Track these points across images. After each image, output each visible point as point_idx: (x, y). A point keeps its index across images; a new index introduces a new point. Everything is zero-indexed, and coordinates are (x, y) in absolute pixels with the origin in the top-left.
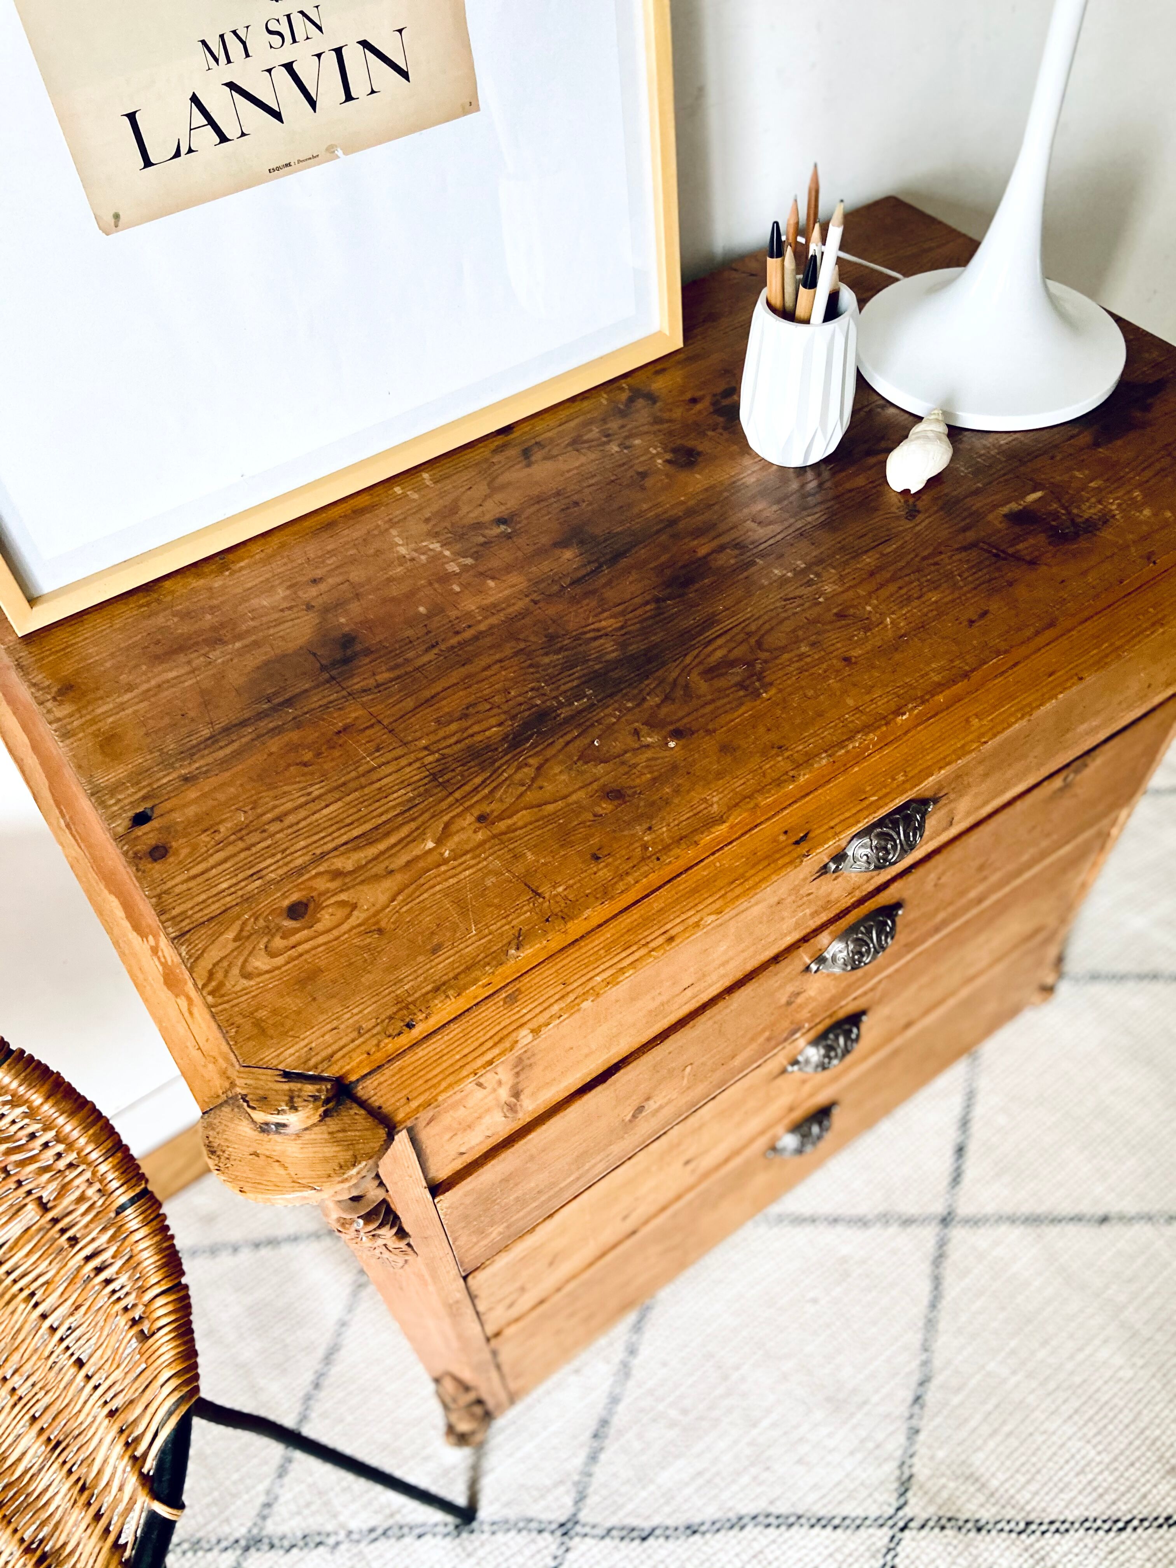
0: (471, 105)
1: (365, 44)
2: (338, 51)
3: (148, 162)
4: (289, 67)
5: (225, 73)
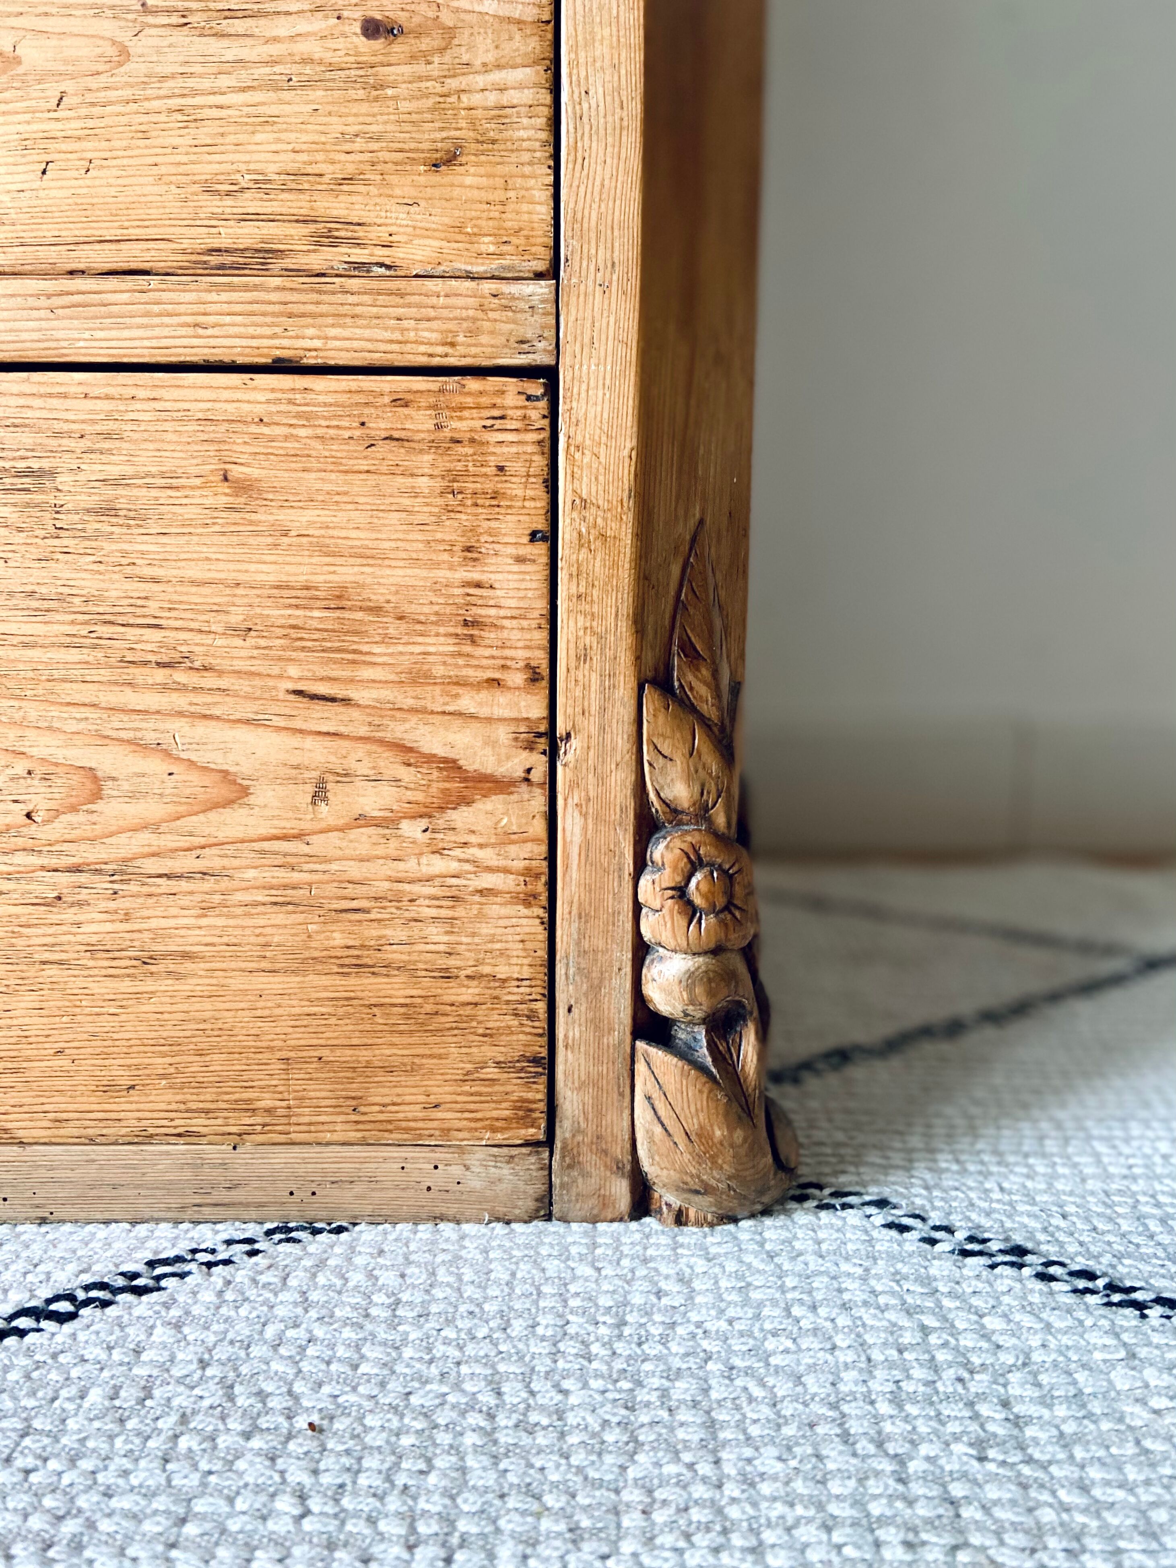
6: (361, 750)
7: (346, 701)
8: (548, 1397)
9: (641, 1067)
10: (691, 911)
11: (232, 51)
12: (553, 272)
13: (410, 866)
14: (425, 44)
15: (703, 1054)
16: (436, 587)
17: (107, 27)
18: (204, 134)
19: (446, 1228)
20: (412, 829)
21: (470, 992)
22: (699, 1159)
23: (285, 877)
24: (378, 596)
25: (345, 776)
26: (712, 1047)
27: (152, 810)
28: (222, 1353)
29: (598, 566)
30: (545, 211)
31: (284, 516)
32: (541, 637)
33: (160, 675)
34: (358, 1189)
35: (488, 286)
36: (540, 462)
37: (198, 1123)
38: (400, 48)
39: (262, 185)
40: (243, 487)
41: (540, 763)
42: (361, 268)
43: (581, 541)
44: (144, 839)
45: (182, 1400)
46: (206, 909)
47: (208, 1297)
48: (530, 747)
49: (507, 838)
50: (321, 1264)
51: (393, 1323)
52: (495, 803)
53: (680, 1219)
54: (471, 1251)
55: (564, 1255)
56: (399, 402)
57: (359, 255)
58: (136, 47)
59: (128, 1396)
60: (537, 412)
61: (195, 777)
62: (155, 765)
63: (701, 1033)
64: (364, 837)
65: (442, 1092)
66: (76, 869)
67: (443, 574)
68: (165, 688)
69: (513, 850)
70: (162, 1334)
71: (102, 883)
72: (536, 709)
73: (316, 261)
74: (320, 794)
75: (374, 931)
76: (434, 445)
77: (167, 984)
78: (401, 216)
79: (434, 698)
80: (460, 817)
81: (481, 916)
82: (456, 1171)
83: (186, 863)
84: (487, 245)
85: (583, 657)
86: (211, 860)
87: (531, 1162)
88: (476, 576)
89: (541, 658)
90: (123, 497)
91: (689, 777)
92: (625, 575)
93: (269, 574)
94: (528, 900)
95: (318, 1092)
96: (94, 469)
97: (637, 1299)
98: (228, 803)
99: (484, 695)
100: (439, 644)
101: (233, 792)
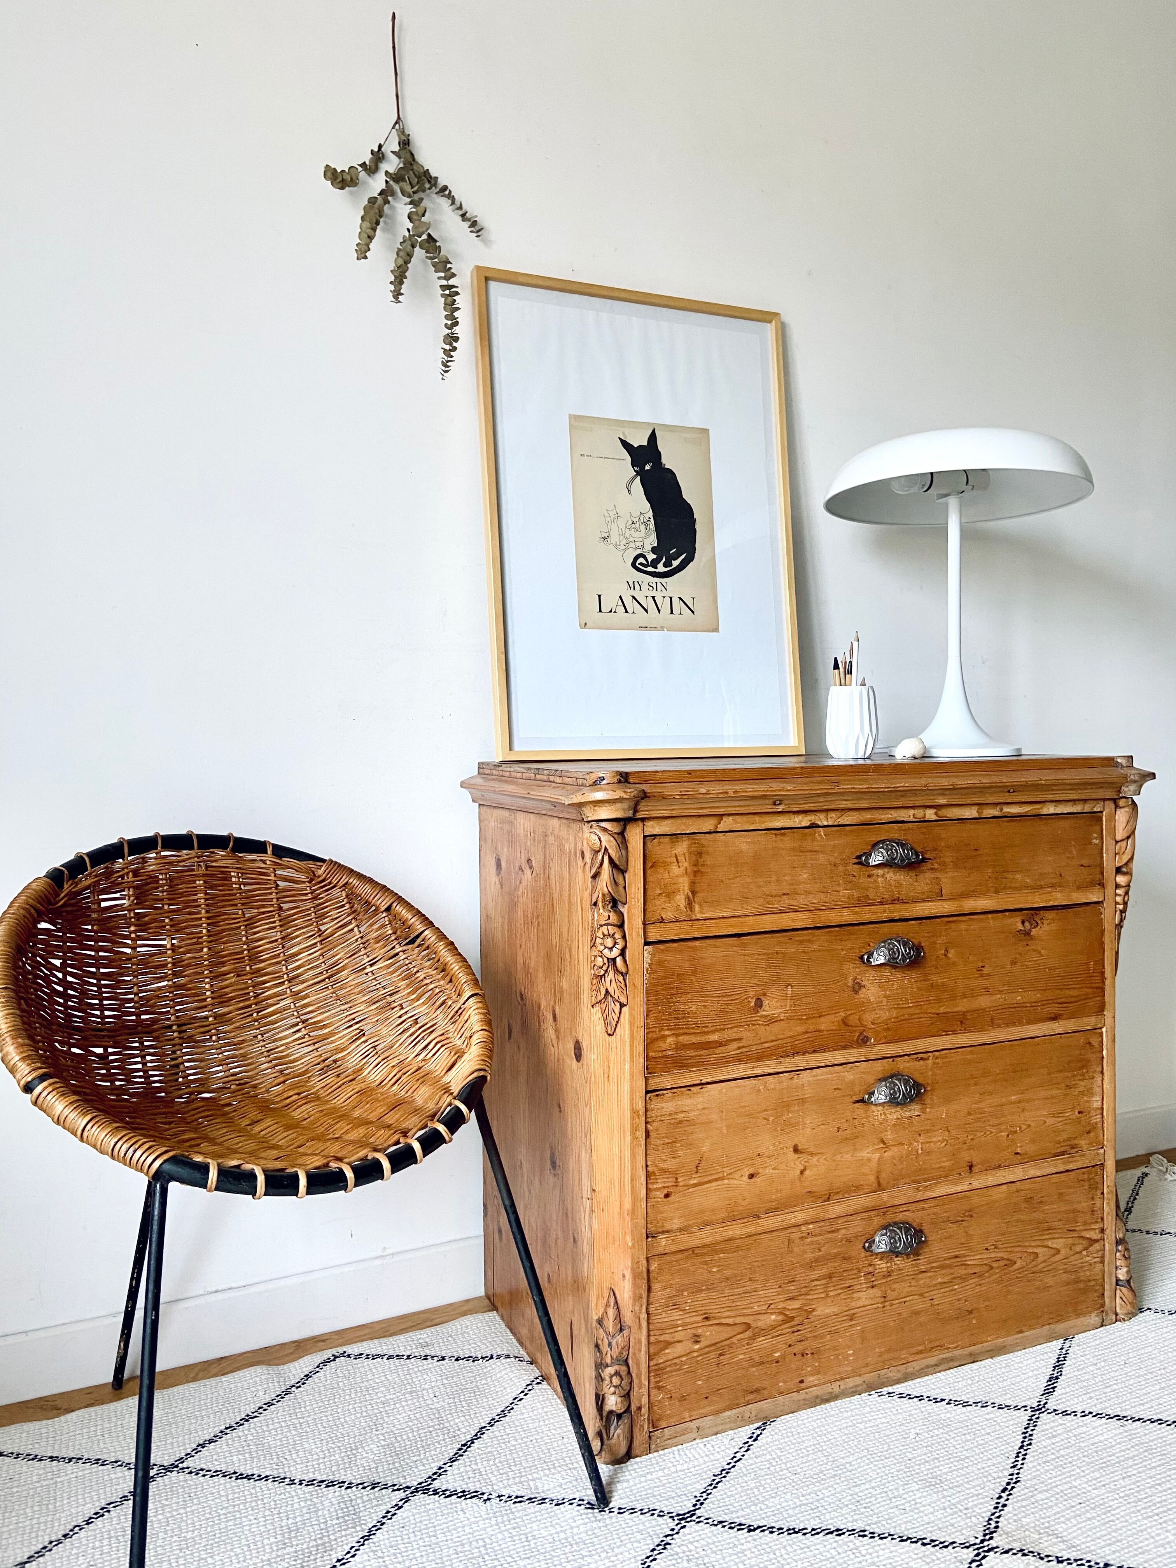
0: (716, 630)
1: (680, 598)
2: (671, 598)
3: (600, 611)
4: (653, 598)
5: (632, 593)
6: (1077, 1239)
7: (1075, 1230)
9: (1118, 1291)
11: (1061, 1119)
12: (1104, 1147)
16: (1088, 1206)
18: (1056, 1134)
20: (1084, 1253)
21: (1093, 1283)
23: (1066, 1266)
24: (1080, 1209)
25: (1074, 1245)
27: (1044, 1259)
29: (1111, 1196)
31: (1066, 1198)
33: (1048, 1232)
34: (1075, 1328)
37: (1050, 1321)
38: (1083, 1115)
39: (1064, 1140)
40: (1060, 1194)
41: (1102, 1235)
43: (1108, 1193)
44: (1044, 1265)
46: (1053, 1276)
48: (1101, 1232)
49: (1098, 1251)
50: (1081, 1343)
53: (1125, 1320)
60: (1102, 1172)
61: (1052, 1251)
62: (1045, 1249)
64: (1077, 1256)
65: (1089, 1304)
67: (1089, 1203)
68: (1048, 1234)
70: (1079, 1365)
72: (1102, 1225)
75: (1078, 1275)
79: (1088, 1227)
80: (1091, 1248)
82: (1090, 1320)
83: (1048, 1268)
85: (1108, 1214)
86: (1054, 1266)
87: (1100, 1315)
88: (1093, 1202)
89: (1103, 1216)
90: (1043, 1200)
93: (1064, 1209)
95: (1071, 1309)
96: (1039, 1195)
98: (1057, 1254)
99: (1095, 1224)
100: (1088, 1217)
101: (1058, 1251)
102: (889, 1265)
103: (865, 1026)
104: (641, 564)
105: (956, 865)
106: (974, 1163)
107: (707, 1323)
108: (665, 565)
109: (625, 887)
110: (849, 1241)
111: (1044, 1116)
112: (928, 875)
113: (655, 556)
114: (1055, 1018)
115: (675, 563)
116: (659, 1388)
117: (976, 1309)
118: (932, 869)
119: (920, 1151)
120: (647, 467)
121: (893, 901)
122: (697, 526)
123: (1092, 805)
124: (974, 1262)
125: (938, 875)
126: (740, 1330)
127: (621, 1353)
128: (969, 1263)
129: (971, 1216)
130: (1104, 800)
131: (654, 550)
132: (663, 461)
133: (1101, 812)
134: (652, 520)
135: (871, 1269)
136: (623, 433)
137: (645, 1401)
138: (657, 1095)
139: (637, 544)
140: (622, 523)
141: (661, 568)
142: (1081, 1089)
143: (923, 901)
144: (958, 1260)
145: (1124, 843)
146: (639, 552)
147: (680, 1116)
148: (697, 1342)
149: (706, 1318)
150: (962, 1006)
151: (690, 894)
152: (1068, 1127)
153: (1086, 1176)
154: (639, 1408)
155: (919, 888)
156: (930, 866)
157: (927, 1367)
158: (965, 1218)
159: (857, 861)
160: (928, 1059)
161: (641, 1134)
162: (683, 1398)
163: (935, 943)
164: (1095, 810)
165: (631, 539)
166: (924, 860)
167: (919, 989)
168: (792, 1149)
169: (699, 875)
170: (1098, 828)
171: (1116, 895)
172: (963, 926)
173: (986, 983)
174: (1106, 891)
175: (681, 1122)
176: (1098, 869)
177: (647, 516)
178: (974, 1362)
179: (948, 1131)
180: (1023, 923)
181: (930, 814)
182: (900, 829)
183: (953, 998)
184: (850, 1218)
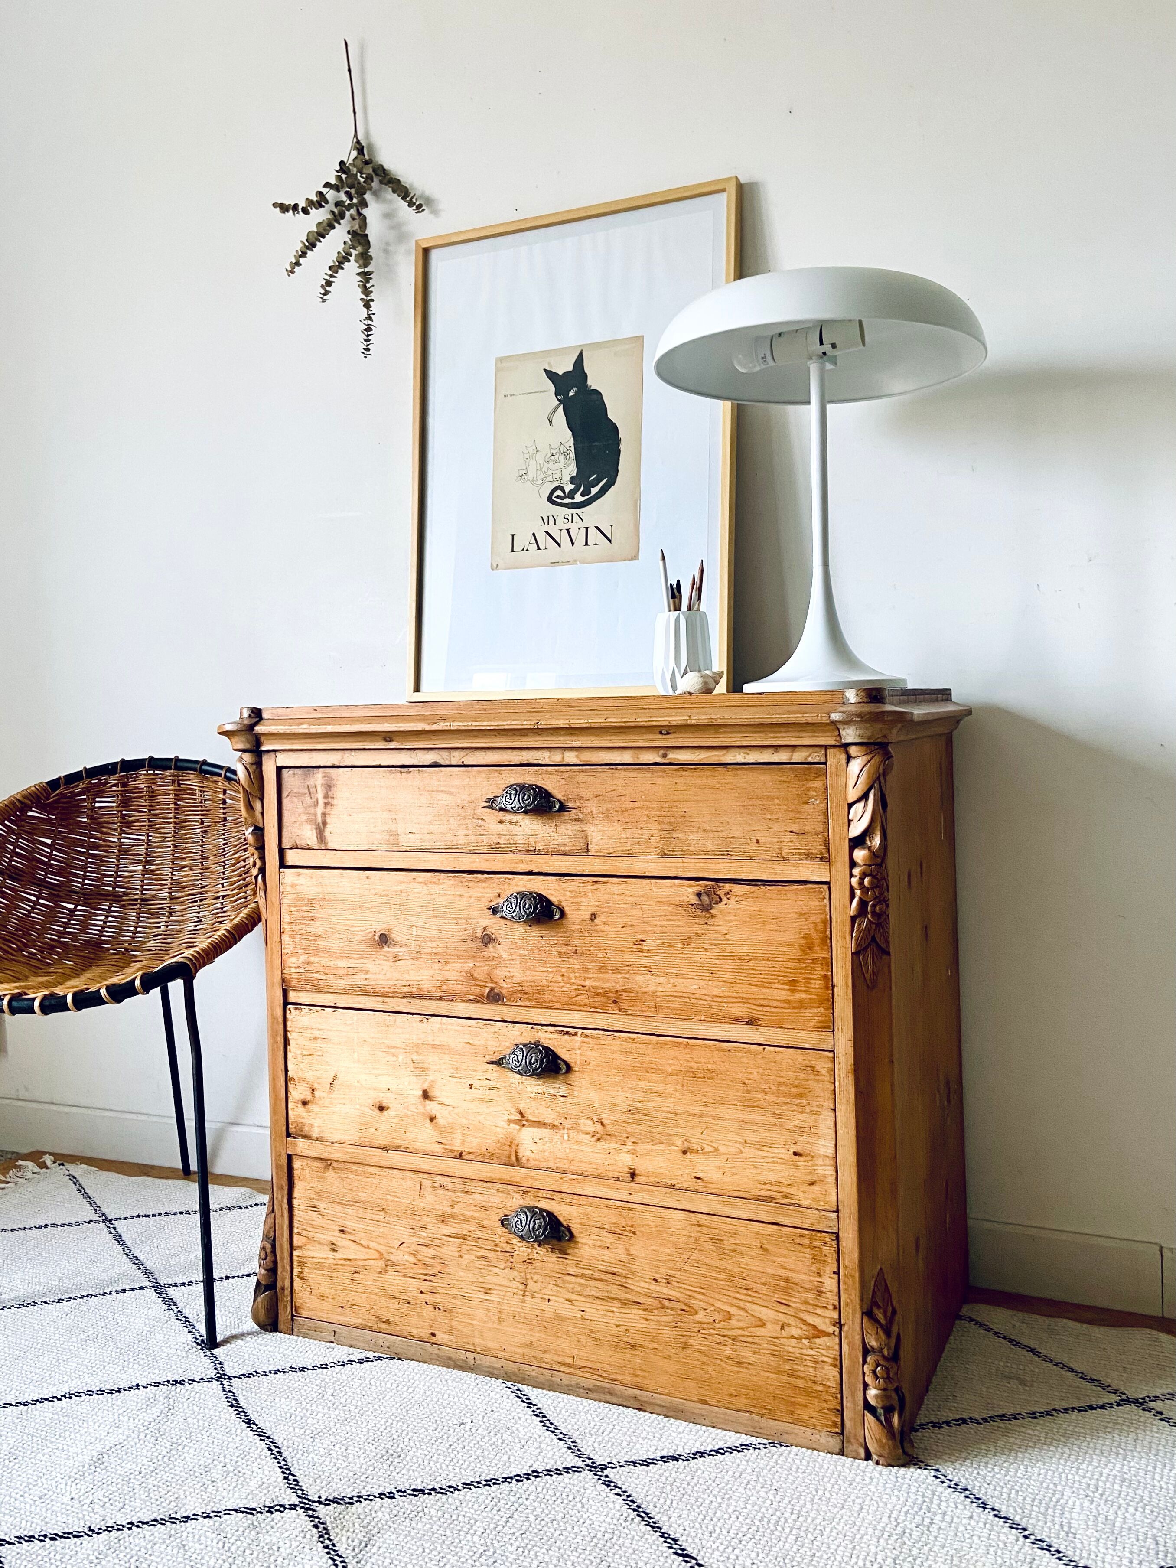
0: (635, 557)
1: (597, 528)
2: (587, 529)
3: (513, 551)
4: (568, 530)
5: (546, 528)
6: (792, 1319)
8: (827, 1495)
9: (866, 1419)
10: (877, 1377)
11: (765, 1154)
12: (837, 1211)
13: (804, 1351)
14: (808, 1158)
15: (883, 1418)
16: (811, 1281)
17: (738, 1145)
18: (759, 1171)
19: (815, 1452)
20: (805, 1341)
21: (820, 1388)
22: (880, 1447)
23: (773, 1347)
24: (797, 1281)
25: (789, 1325)
26: (885, 1416)
27: (741, 1324)
28: (757, 1470)
29: (850, 1282)
30: (835, 1198)
31: (775, 1259)
32: (837, 1298)
33: (745, 1291)
34: (793, 1436)
35: (823, 1213)
36: (835, 1255)
37: (752, 1409)
38: (801, 1159)
39: (771, 1184)
40: (766, 1250)
41: (837, 1330)
42: (792, 1204)
43: (846, 1275)
44: (739, 1332)
45: (749, 1478)
46: (755, 1353)
47: (754, 1456)
48: (834, 1325)
49: (828, 1348)
50: (782, 1454)
51: (797, 1472)
52: (826, 1339)
53: (877, 1463)
54: (820, 1460)
55: (844, 1466)
56: (801, 1236)
57: (792, 1201)
58: (743, 1150)
59: (737, 1474)
60: (834, 1243)
61: (753, 1319)
62: (742, 1313)
63: (882, 1411)
64: (793, 1342)
65: (814, 1414)
66: (724, 1336)
67: (812, 1278)
68: (746, 1295)
69: (831, 1352)
70: (744, 1462)
71: (730, 1341)
72: (835, 1315)
73: (783, 1201)
74: (782, 1328)
75: (795, 1367)
76: (809, 1247)
77: (744, 1370)
78: (802, 1194)
79: (811, 1309)
80: (817, 1340)
81: (823, 1368)
82: (818, 1436)
83: (749, 1339)
84: (822, 1203)
85: (847, 1304)
86: (756, 1340)
87: (838, 1439)
88: (820, 1280)
89: (837, 1303)
90: (738, 1248)
91: (876, 1340)
92: (857, 1285)
93: (771, 1271)
94: (835, 1366)
95: (783, 1407)
96: (732, 1241)
97: (857, 1480)
98: (761, 1326)
99: (822, 1310)
100: (811, 1295)
101: (762, 1324)
102: (529, 1250)
103: (496, 983)
104: (557, 497)
105: (607, 817)
106: (637, 1172)
107: (343, 1236)
108: (582, 495)
109: (262, 813)
110: (484, 1208)
111: (740, 1143)
112: (569, 826)
113: (573, 486)
114: (751, 1022)
115: (594, 491)
116: (301, 1278)
117: (641, 1346)
118: (576, 819)
119: (566, 1137)
120: (571, 394)
121: (528, 852)
122: (622, 447)
123: (807, 754)
124: (638, 1289)
125: (584, 827)
126: (374, 1257)
127: (269, 1232)
128: (632, 1287)
129: (634, 1233)
130: (826, 747)
131: (572, 480)
132: (589, 383)
133: (825, 763)
134: (573, 449)
135: (508, 1248)
136: (549, 364)
137: (287, 1284)
138: (296, 1009)
139: (555, 476)
140: (540, 458)
141: (578, 498)
142: (796, 1123)
143: (565, 854)
144: (616, 1278)
145: (860, 805)
146: (556, 484)
147: (317, 1033)
148: (333, 1250)
149: (342, 1231)
150: (612, 982)
151: (321, 825)
152: (779, 1167)
153: (806, 1241)
154: (283, 1289)
155: (560, 840)
156: (573, 816)
157: (578, 1386)
158: (626, 1233)
159: (486, 804)
160: (575, 1034)
161: (280, 1039)
162: (322, 1297)
163: (578, 904)
164: (810, 760)
165: (549, 472)
166: (563, 808)
167: (561, 954)
168: (421, 1093)
169: (329, 807)
170: (818, 784)
171: (851, 876)
172: (616, 889)
173: (646, 961)
174: (833, 869)
175: (315, 1038)
176: (820, 838)
177: (567, 445)
178: (640, 1409)
179: (602, 1124)
180: (699, 895)
181: (571, 757)
182: (536, 772)
183: (603, 969)
184: (485, 1185)
